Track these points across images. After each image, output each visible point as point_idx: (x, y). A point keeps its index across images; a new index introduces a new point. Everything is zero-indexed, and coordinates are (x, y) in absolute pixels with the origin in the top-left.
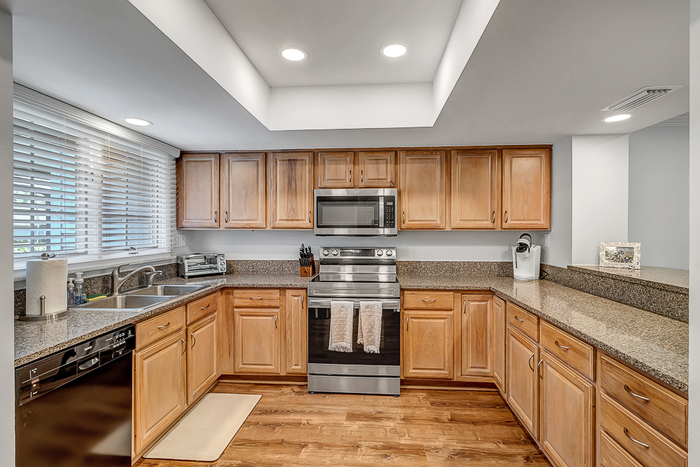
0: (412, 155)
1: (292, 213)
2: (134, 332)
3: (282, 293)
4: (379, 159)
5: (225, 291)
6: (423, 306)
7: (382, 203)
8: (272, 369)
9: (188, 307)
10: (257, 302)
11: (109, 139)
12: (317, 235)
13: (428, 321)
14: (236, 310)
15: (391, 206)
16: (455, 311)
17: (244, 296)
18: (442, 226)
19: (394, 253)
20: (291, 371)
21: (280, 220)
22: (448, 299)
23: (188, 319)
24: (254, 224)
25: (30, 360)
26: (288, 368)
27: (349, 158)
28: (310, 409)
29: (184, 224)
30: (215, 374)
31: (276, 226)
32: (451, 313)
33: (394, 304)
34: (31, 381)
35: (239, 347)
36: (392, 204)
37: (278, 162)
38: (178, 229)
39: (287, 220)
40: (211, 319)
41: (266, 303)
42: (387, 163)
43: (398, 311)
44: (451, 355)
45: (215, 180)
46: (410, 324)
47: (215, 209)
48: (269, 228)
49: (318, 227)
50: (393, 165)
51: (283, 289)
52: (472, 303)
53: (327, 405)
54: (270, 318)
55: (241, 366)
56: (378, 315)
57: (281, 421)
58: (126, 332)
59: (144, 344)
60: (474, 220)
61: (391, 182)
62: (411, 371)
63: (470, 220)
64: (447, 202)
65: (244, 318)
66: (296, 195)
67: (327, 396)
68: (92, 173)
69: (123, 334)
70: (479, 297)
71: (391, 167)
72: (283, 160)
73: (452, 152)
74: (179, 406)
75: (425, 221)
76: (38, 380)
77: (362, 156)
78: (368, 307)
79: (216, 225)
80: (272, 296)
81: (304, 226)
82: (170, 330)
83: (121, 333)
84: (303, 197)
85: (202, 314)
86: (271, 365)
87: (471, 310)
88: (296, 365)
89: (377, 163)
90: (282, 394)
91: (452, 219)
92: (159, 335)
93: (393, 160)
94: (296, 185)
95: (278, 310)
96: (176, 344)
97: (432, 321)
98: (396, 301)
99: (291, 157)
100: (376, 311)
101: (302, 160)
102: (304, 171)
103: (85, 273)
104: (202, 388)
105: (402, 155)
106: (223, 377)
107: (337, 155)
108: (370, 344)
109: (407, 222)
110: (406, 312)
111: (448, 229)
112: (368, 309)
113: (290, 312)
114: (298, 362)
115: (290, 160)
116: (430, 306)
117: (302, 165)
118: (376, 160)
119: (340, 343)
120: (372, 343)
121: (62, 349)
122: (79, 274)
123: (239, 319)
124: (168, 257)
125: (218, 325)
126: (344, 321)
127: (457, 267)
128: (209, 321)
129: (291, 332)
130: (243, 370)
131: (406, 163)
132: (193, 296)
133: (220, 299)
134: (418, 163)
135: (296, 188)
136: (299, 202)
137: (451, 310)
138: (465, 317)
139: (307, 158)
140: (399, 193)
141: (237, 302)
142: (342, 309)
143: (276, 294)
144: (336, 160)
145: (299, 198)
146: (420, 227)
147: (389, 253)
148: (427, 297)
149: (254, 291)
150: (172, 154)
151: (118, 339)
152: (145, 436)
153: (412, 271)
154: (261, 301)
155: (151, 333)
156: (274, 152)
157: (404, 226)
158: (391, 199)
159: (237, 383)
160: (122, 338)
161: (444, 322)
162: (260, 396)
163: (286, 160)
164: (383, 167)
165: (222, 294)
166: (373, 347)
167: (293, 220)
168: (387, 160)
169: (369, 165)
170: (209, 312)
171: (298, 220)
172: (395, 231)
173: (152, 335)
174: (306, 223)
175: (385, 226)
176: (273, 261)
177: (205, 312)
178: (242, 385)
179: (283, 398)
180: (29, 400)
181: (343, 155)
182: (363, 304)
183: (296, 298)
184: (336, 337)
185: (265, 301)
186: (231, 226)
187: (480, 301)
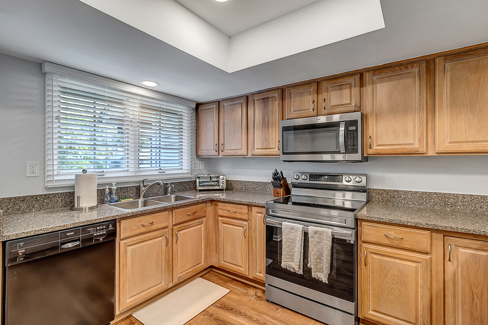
0: (380, 73)
1: (265, 142)
2: (115, 226)
3: (250, 209)
4: (342, 85)
5: (214, 203)
6: (386, 242)
7: (342, 129)
8: (243, 270)
9: (174, 212)
10: (232, 213)
11: (139, 98)
12: (285, 161)
13: (393, 260)
14: (220, 218)
15: (353, 130)
16: (434, 256)
17: (225, 208)
18: (423, 149)
19: (364, 179)
20: (255, 277)
21: (257, 149)
22: (422, 239)
23: (174, 221)
24: (239, 152)
25: (18, 237)
26: (254, 273)
27: (313, 88)
28: (258, 318)
29: (200, 153)
30: (203, 264)
31: (254, 153)
32: (427, 257)
33: (347, 235)
34: (18, 251)
35: (221, 247)
36: (354, 128)
37: (255, 101)
38: (197, 157)
39: (262, 149)
40: (199, 222)
41: (238, 216)
42: (351, 87)
43: (352, 242)
44: (427, 310)
45: (216, 121)
46: (369, 259)
47: (216, 142)
48: (249, 156)
49: (284, 153)
50: (357, 89)
51: (250, 206)
52: (462, 250)
53: (275, 319)
54: (241, 228)
55: (223, 262)
56: (328, 243)
57: (228, 320)
58: (108, 227)
59: (127, 235)
60: (473, 142)
61: (355, 106)
62: (370, 312)
63: (467, 142)
64: (430, 122)
65: (224, 225)
66: (268, 128)
67: (280, 309)
68: (131, 121)
69: (104, 227)
70: (477, 244)
71: (355, 91)
72: (259, 100)
73: (437, 60)
74: (163, 283)
75: (398, 145)
76: (24, 251)
77: (324, 85)
78: (316, 232)
79: (216, 153)
80: (243, 210)
81: (274, 153)
82: (154, 227)
83: (103, 225)
84: (274, 128)
85: (188, 218)
86: (241, 267)
87: (461, 259)
88: (259, 272)
89: (340, 89)
90: (246, 294)
91: (437, 141)
92: (143, 230)
93: (358, 83)
94: (268, 118)
95: (246, 223)
96: (160, 238)
97: (398, 261)
98: (349, 232)
99: (264, 96)
100: (325, 238)
101: (273, 97)
102: (275, 106)
103: (117, 184)
104: (187, 273)
105: (367, 76)
106: (212, 267)
107: (302, 88)
108: (319, 272)
109: (375, 147)
110: (364, 245)
111: (431, 153)
112: (317, 235)
113: (255, 226)
114: (261, 270)
115: (264, 99)
116: (396, 243)
117: (273, 101)
118: (339, 86)
119: (290, 263)
120: (320, 270)
121: (46, 232)
122: (114, 184)
123: (221, 225)
124: (189, 175)
125: (206, 228)
126: (293, 241)
127: (451, 200)
128: (196, 224)
129: (256, 244)
130: (224, 266)
131: (373, 83)
132: (177, 205)
133: (210, 208)
134: (388, 81)
135: (268, 121)
136: (270, 133)
137: (427, 253)
138: (450, 267)
139: (276, 94)
140: (363, 117)
141: (220, 212)
142: (292, 230)
143: (245, 209)
144: (301, 93)
145: (270, 129)
146: (391, 152)
147: (357, 179)
148: (392, 233)
149: (231, 205)
150: (190, 106)
151: (100, 230)
152: (128, 301)
153: (388, 201)
154: (235, 214)
155: (134, 227)
156: (253, 94)
157: (370, 151)
158: (354, 123)
159: (222, 274)
160: (103, 229)
161: (416, 268)
162: (229, 291)
163: (261, 99)
164: (346, 92)
165: (212, 205)
166: (322, 275)
167: (266, 149)
168: (350, 84)
169: (331, 93)
170: (195, 218)
171: (270, 148)
172: (357, 156)
173: (136, 229)
174: (276, 151)
175: (347, 151)
176: (258, 182)
177: (192, 217)
178: (224, 277)
179: (245, 299)
180: (15, 263)
181: (307, 86)
182: (311, 229)
183: (260, 215)
184: (286, 256)
185: (237, 214)
186: (225, 154)
187: (476, 249)
